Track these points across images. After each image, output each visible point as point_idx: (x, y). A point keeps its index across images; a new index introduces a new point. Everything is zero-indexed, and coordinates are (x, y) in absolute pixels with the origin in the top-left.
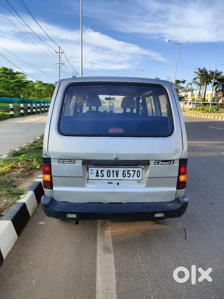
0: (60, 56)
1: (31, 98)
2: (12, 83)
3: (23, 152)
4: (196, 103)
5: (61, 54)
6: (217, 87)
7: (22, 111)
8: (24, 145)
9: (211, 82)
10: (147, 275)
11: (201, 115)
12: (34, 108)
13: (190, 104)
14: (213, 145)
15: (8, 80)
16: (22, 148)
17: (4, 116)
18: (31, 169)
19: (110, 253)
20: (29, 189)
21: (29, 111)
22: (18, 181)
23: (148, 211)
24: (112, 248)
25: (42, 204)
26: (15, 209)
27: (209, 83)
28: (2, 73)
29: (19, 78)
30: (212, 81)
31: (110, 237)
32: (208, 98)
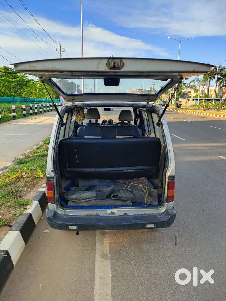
0: (61, 54)
1: (33, 97)
2: (13, 82)
3: (27, 160)
4: (200, 100)
5: (62, 52)
6: (221, 82)
7: (24, 112)
8: (27, 152)
9: (214, 78)
10: (138, 279)
11: (204, 113)
12: (36, 108)
13: (193, 100)
14: (212, 148)
15: (10, 79)
16: (26, 155)
17: (7, 117)
18: (36, 178)
19: (107, 259)
20: (34, 199)
21: (31, 111)
22: (24, 191)
23: (140, 223)
24: (109, 255)
25: (47, 217)
26: (23, 219)
27: (213, 78)
28: (4, 73)
29: (20, 77)
30: (216, 76)
31: (108, 244)
32: (212, 93)
